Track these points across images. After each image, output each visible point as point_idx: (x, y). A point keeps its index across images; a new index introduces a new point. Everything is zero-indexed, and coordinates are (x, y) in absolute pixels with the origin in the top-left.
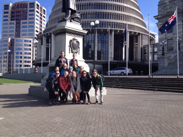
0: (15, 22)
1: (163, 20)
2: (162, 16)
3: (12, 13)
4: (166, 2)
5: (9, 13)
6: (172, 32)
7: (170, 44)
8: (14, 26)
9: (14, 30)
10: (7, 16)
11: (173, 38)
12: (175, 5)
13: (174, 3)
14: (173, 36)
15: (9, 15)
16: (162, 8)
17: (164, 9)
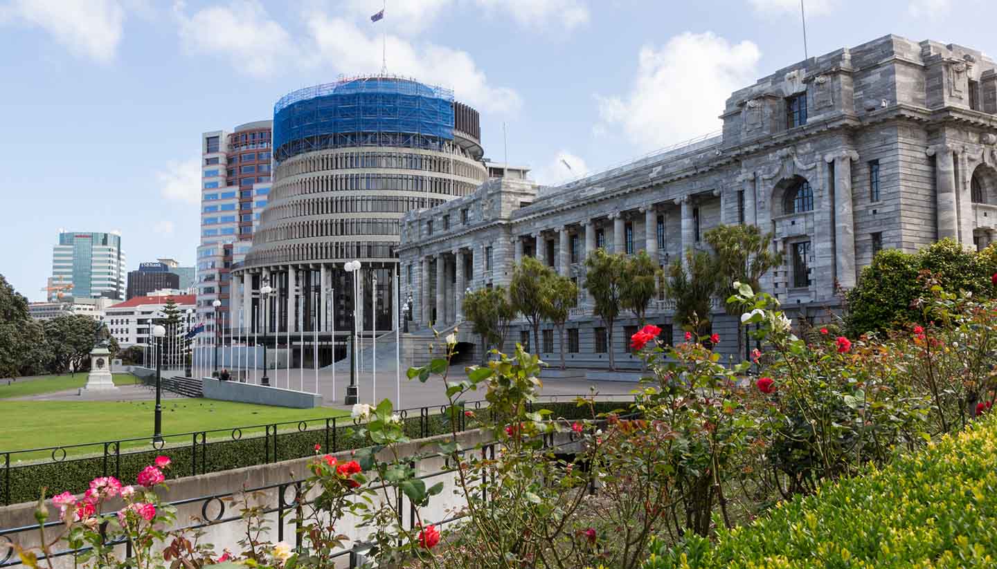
0: (235, 189)
3: (230, 160)
5: (220, 161)
8: (236, 202)
9: (235, 214)
10: (215, 173)
15: (220, 168)
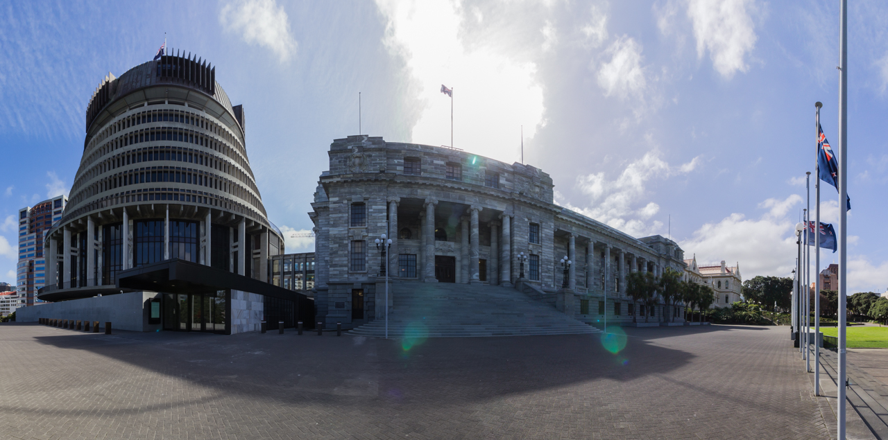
0: (34, 235)
1: (342, 190)
2: (343, 180)
4: (350, 147)
6: (362, 224)
7: (356, 251)
11: (366, 239)
12: (372, 160)
13: (370, 156)
14: (366, 234)
16: (340, 162)
17: (345, 165)
